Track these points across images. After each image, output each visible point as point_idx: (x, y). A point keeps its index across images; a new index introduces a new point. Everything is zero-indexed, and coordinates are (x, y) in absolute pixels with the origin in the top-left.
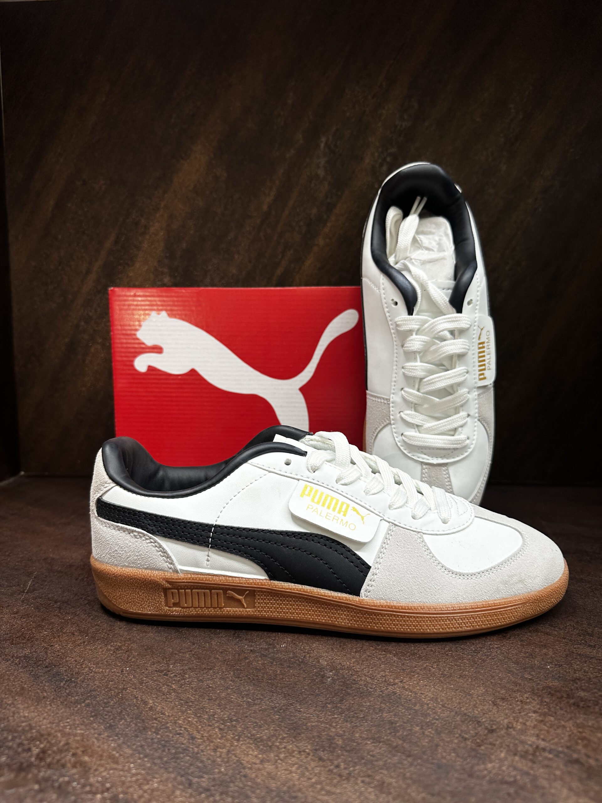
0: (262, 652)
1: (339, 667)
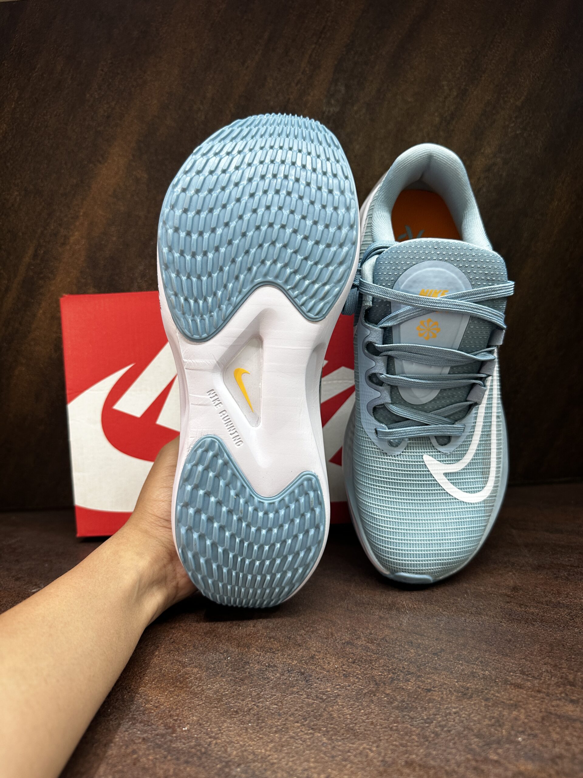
0: (157, 741)
1: (251, 757)
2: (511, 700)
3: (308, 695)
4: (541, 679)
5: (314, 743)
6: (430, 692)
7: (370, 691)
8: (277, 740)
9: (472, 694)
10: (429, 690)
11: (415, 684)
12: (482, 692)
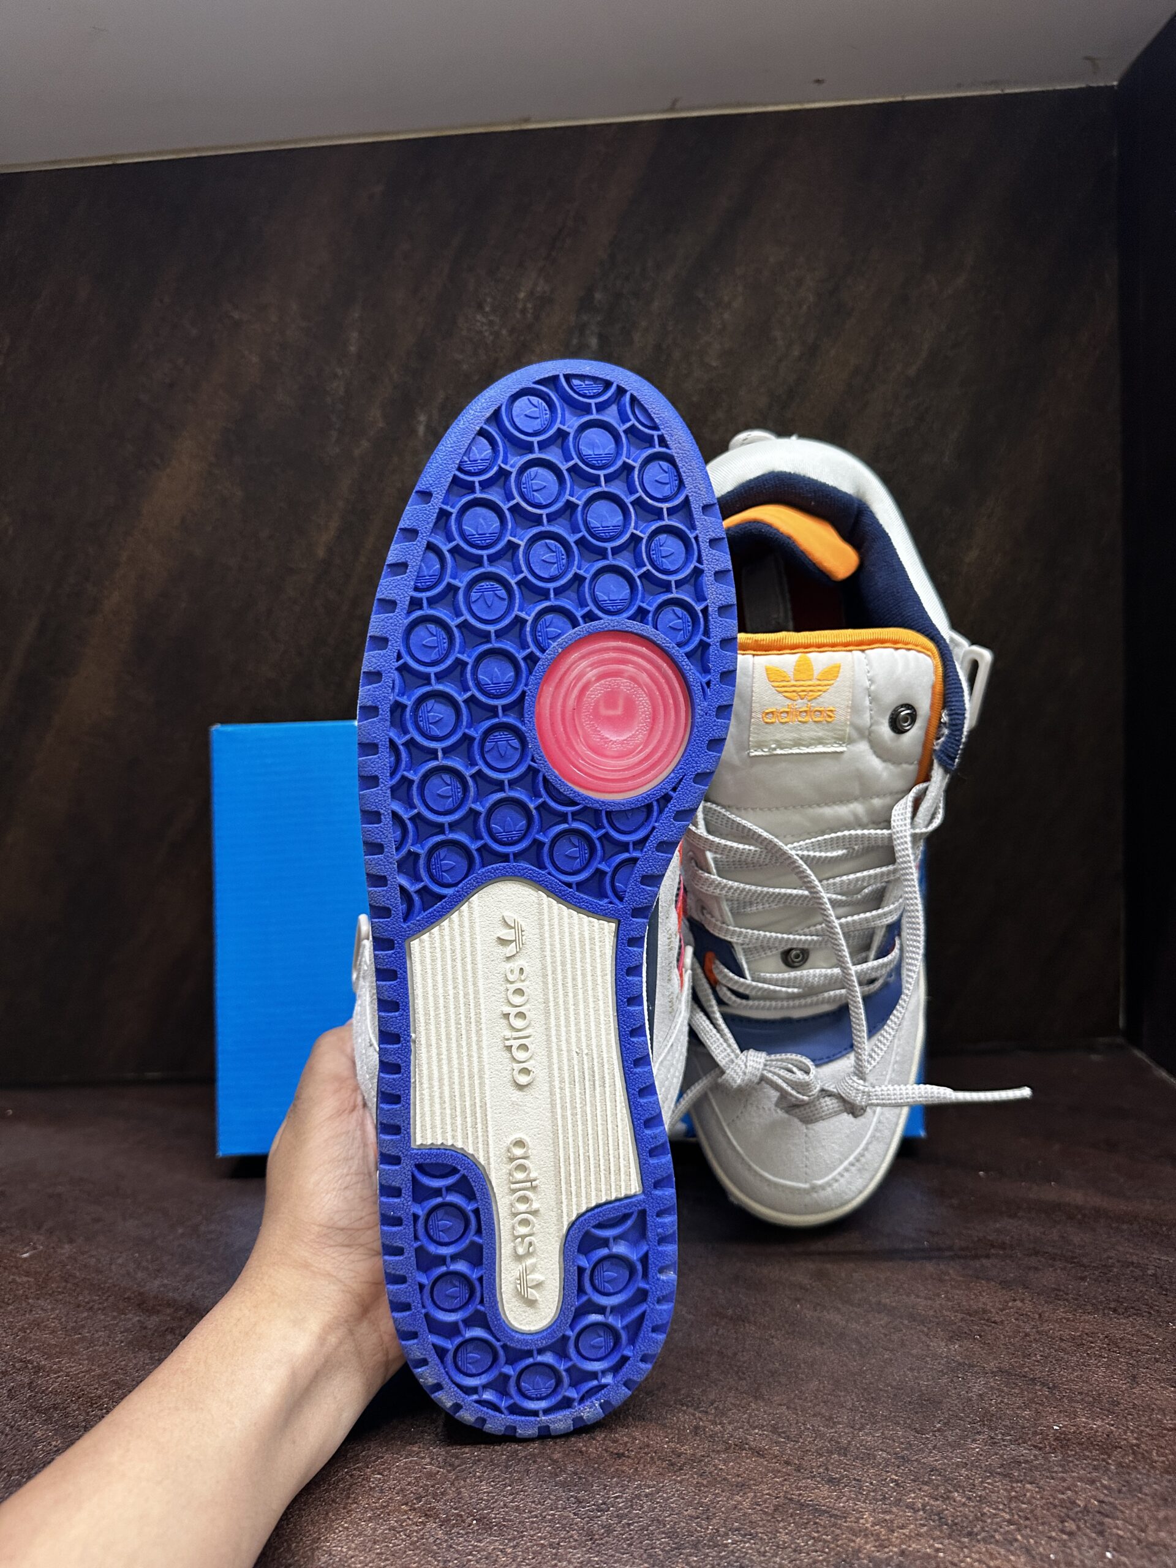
2: (738, 1476)
3: (433, 1459)
4: (798, 1442)
5: (423, 1539)
6: (620, 1458)
7: (530, 1454)
8: (369, 1532)
9: (685, 1464)
10: (620, 1456)
11: (603, 1444)
12: (701, 1461)
